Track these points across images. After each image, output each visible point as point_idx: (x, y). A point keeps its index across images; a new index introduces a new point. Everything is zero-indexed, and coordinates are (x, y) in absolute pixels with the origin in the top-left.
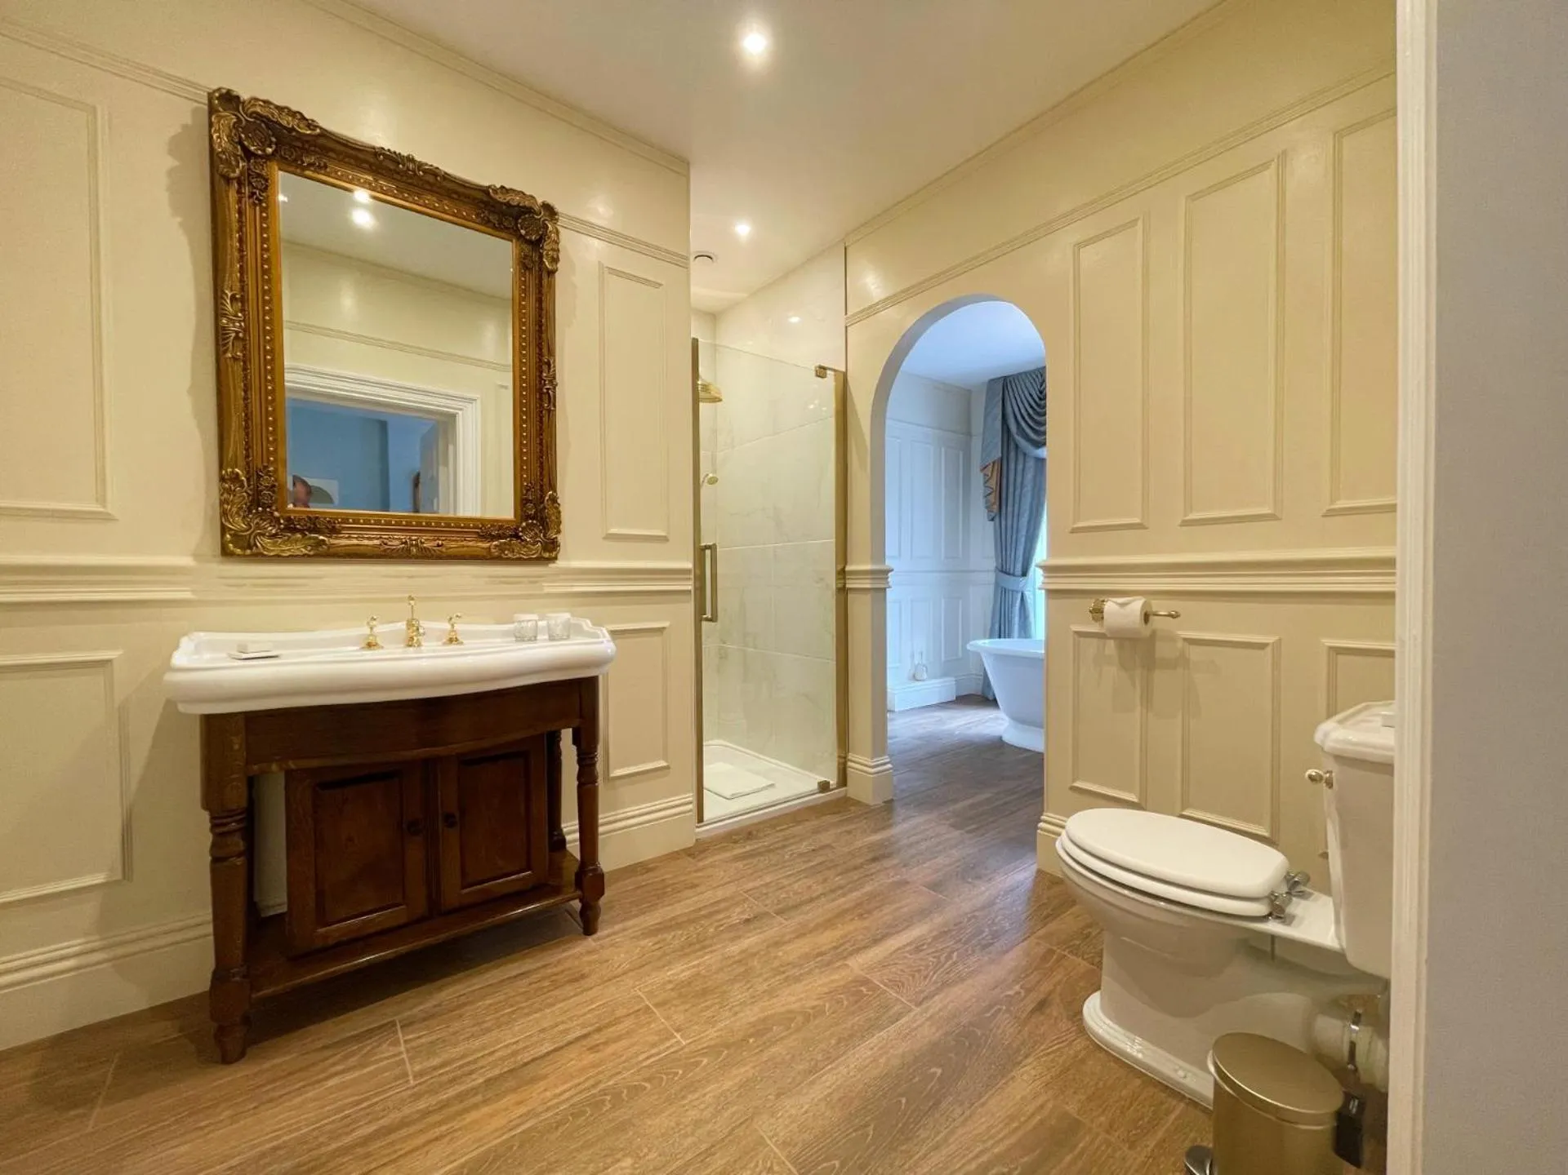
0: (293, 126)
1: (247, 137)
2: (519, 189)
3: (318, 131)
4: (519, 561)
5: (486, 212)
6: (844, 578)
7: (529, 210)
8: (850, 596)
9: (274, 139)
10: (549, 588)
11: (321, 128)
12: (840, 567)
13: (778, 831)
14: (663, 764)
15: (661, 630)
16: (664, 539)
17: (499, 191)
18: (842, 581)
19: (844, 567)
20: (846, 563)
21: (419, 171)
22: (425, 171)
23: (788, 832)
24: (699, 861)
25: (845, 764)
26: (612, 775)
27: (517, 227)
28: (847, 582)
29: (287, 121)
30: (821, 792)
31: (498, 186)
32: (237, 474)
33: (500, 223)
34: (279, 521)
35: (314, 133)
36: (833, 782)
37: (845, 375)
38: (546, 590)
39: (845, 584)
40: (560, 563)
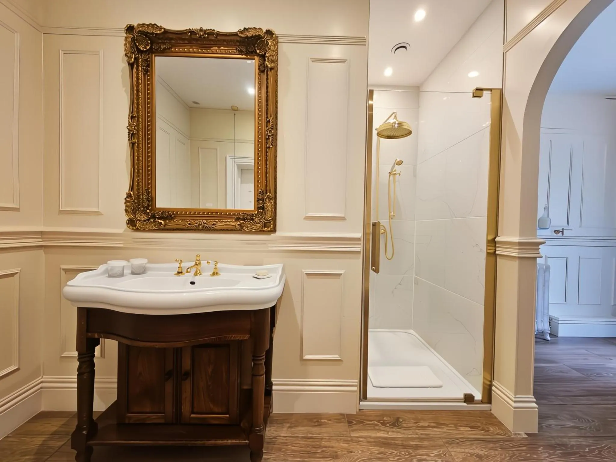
0: (153, 32)
1: (139, 44)
2: (252, 27)
3: (163, 30)
4: (250, 232)
5: (240, 47)
6: (495, 246)
7: (259, 37)
8: (499, 260)
9: (149, 42)
10: (273, 247)
11: (164, 29)
12: (490, 238)
13: (417, 427)
14: (336, 357)
15: (339, 275)
16: (343, 219)
17: (243, 32)
18: (494, 248)
19: (495, 238)
20: (497, 235)
21: (205, 35)
22: (208, 34)
23: (428, 431)
24: (353, 431)
25: (490, 386)
26: (304, 358)
27: (255, 49)
28: (497, 249)
29: (150, 30)
30: (465, 402)
31: (242, 29)
32: (131, 194)
33: (247, 50)
34: (149, 214)
35: (161, 32)
36: (478, 396)
37: (501, 90)
38: (270, 248)
39: (495, 250)
40: (278, 234)
